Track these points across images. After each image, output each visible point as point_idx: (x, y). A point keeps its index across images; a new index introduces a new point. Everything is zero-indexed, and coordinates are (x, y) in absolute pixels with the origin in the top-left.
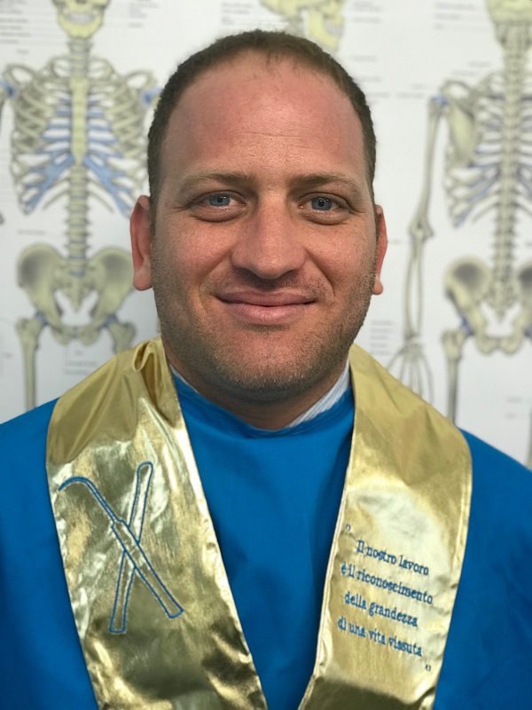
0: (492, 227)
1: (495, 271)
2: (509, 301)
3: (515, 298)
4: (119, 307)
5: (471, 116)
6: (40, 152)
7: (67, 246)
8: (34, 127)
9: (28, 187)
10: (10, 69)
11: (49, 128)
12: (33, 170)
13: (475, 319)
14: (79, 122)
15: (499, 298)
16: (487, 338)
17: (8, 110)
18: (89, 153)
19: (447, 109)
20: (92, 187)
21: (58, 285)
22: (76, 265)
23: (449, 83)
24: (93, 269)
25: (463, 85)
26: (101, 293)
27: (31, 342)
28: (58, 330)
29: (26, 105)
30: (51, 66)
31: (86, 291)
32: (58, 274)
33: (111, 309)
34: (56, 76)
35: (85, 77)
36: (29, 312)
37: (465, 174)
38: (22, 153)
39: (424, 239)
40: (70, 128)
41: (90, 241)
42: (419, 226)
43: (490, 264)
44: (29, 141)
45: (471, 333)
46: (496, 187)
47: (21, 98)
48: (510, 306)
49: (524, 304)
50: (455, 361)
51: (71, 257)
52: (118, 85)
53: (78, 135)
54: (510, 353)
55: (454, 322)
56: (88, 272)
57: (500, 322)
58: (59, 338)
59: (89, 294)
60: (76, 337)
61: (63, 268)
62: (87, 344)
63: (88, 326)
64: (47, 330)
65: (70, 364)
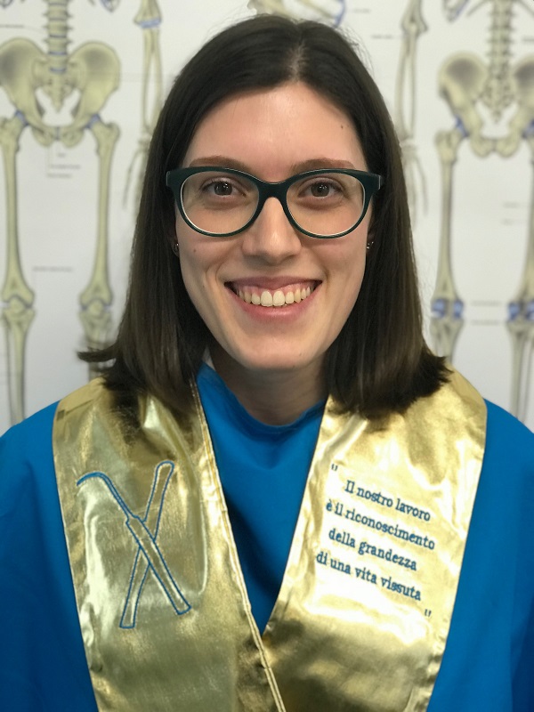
0: (488, 22)
1: (491, 67)
2: (505, 100)
3: (512, 97)
4: (103, 106)
7: (46, 41)
13: (471, 119)
15: (496, 97)
16: (483, 140)
21: (38, 83)
22: (56, 61)
24: (73, 65)
26: (82, 91)
27: (12, 144)
28: (39, 131)
31: (68, 89)
32: (38, 70)
33: (94, 109)
39: (418, 34)
41: (71, 35)
42: (412, 20)
43: (486, 61)
45: (466, 134)
48: (507, 105)
49: (521, 103)
50: (450, 164)
51: (51, 53)
54: (507, 156)
55: (448, 123)
56: (69, 69)
57: (496, 122)
58: (41, 139)
59: (71, 92)
60: (57, 138)
61: (42, 64)
62: (69, 146)
63: (70, 127)
64: (28, 131)
65: (53, 166)
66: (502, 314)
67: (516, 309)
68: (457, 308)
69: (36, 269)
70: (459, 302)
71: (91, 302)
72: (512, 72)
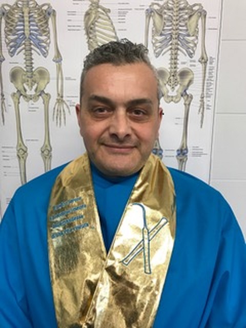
0: (169, 57)
1: (171, 73)
2: (176, 83)
3: (178, 83)
4: (45, 88)
5: (161, 16)
6: (14, 34)
7: (25, 68)
8: (12, 26)
9: (11, 47)
10: (3, 6)
11: (17, 26)
12: (12, 41)
13: (164, 90)
14: (27, 23)
15: (172, 83)
16: (168, 97)
17: (3, 21)
18: (31, 34)
19: (152, 14)
20: (32, 46)
21: (24, 82)
22: (29, 74)
23: (153, 4)
24: (35, 75)
25: (158, 4)
26: (38, 84)
27: (17, 101)
28: (25, 97)
29: (9, 18)
30: (16, 4)
31: (33, 83)
32: (24, 77)
33: (42, 89)
34: (19, 7)
35: (28, 7)
36: (15, 91)
37: (159, 38)
38: (9, 35)
40: (24, 26)
41: (33, 65)
43: (169, 70)
44: (11, 31)
46: (171, 42)
47: (7, 16)
48: (176, 85)
49: (181, 85)
51: (27, 71)
52: (39, 9)
53: (27, 28)
54: (176, 102)
56: (34, 77)
57: (173, 91)
58: (26, 99)
59: (34, 85)
60: (31, 99)
61: (25, 75)
62: (34, 102)
63: (34, 95)
64: (22, 97)
65: (30, 108)
66: (175, 154)
67: (179, 152)
68: (160, 152)
69: (27, 140)
70: (161, 150)
71: (45, 150)
72: (177, 74)
